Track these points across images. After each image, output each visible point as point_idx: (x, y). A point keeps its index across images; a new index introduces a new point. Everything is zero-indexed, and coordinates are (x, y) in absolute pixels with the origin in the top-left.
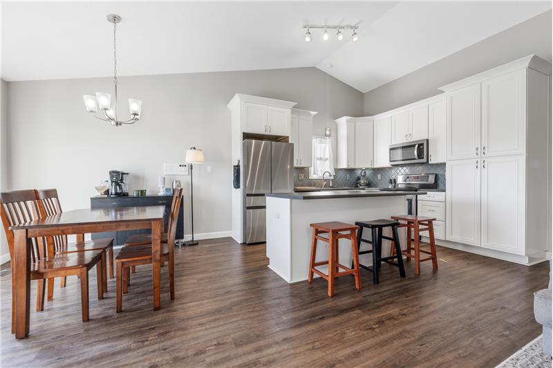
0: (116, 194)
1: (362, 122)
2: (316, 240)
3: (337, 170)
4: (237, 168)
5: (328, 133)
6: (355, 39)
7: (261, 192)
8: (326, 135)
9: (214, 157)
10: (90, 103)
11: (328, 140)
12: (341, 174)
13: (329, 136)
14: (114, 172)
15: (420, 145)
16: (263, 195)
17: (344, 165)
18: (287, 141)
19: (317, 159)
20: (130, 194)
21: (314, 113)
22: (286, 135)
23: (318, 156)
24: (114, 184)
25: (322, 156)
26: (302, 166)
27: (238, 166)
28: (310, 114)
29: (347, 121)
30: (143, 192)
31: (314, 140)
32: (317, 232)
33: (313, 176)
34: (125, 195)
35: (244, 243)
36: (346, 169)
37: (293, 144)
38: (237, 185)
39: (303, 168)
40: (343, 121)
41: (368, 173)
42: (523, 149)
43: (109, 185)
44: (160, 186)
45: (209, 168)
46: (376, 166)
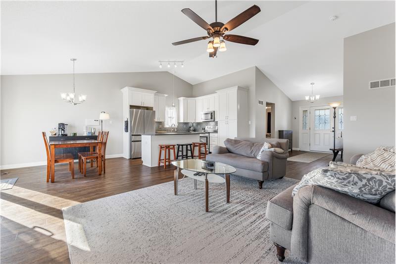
0: (62, 135)
1: (190, 100)
2: (161, 151)
3: (179, 123)
4: (127, 122)
5: (174, 105)
6: (182, 66)
7: (139, 134)
8: (173, 106)
9: (114, 117)
10: (63, 96)
11: (175, 108)
12: (181, 125)
13: (174, 106)
14: (61, 124)
15: (211, 113)
16: (140, 135)
17: (182, 121)
18: (152, 110)
19: (169, 117)
20: (68, 135)
21: (166, 95)
22: (152, 106)
23: (169, 116)
24: (61, 130)
25: (171, 116)
26: (160, 121)
27: (127, 121)
28: (164, 96)
29: (184, 99)
30: (75, 134)
31: (166, 108)
32: (161, 148)
33: (167, 126)
34: (66, 135)
35: (130, 159)
36: (184, 123)
37: (155, 111)
38: (127, 130)
39: (161, 122)
40: (181, 99)
41: (194, 124)
42: (236, 118)
43: (57, 131)
44: (85, 131)
45: (111, 122)
46: (197, 122)
